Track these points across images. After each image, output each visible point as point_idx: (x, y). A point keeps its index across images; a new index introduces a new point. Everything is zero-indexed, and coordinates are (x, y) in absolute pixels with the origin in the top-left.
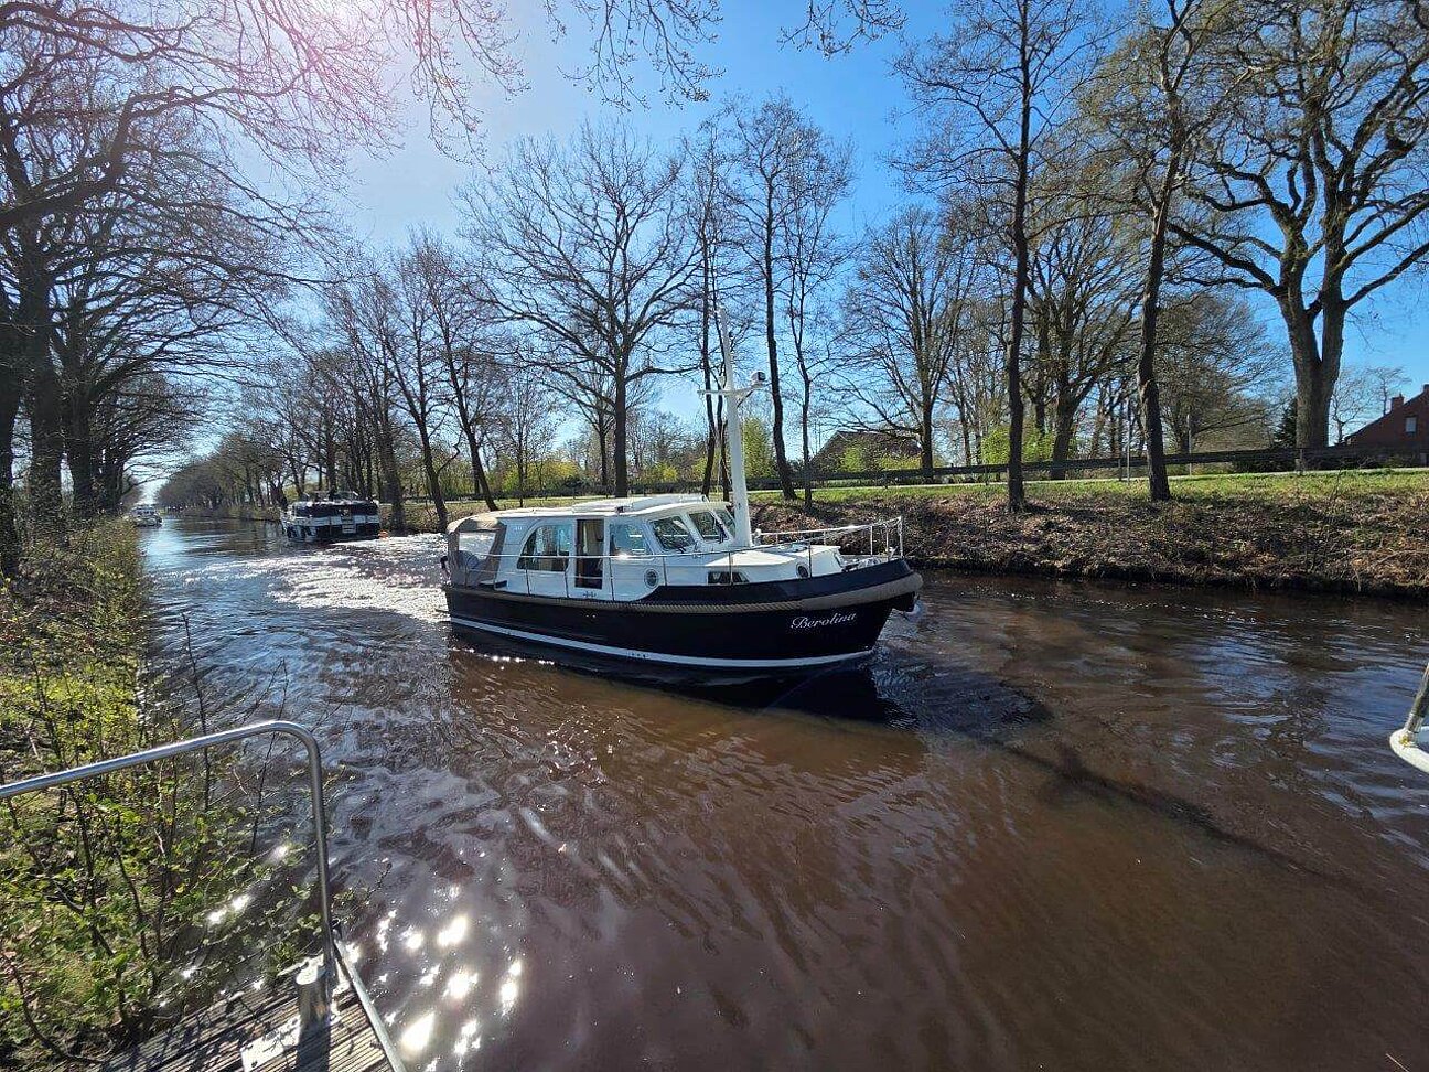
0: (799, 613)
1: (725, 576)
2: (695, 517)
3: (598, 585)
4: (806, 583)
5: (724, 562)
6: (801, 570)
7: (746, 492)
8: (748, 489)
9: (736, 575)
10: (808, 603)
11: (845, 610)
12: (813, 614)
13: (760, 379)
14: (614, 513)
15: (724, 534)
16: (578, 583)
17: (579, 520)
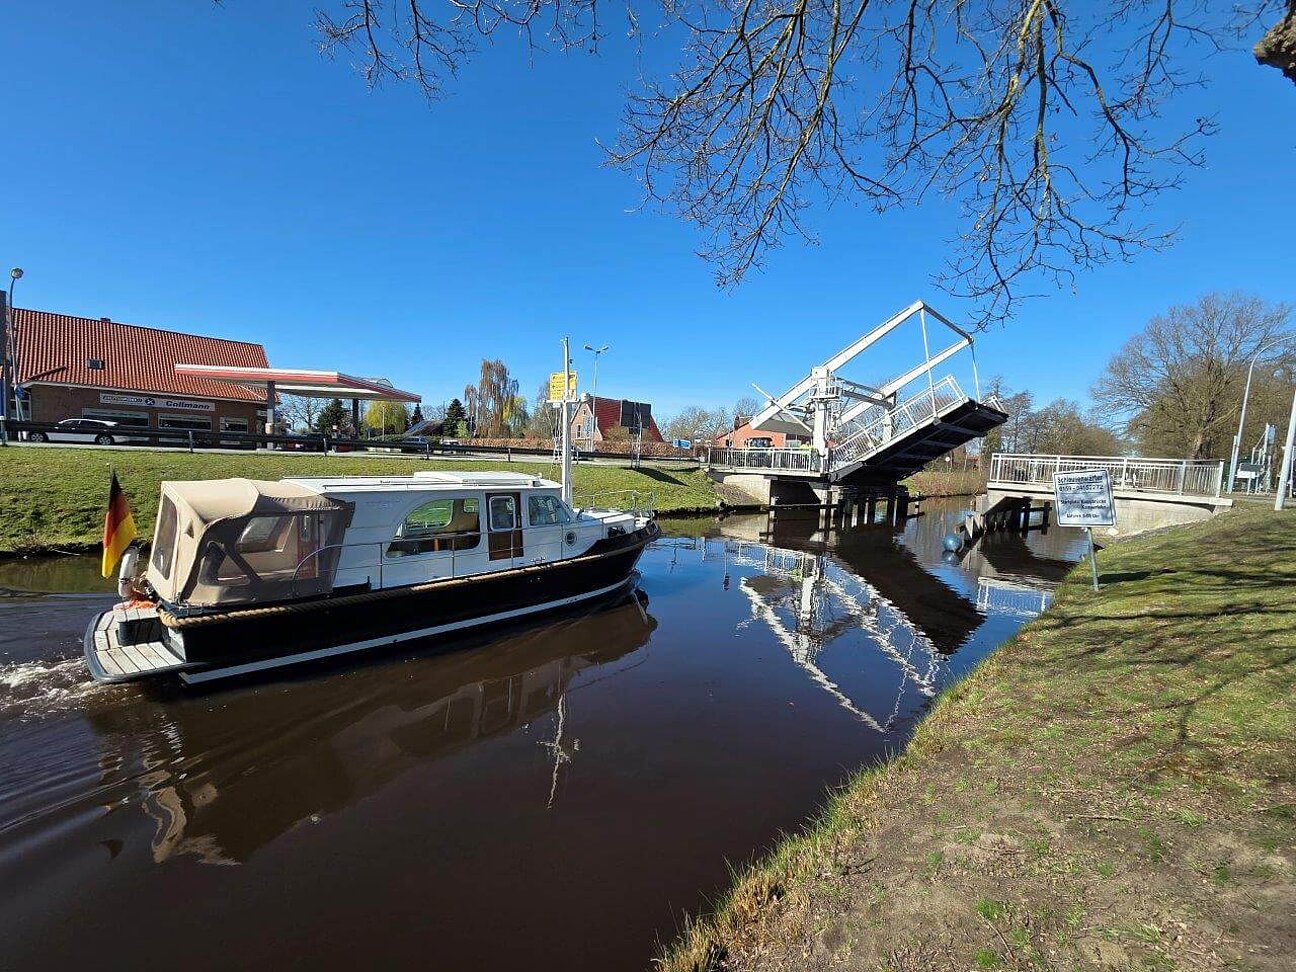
14: (528, 487)
16: (494, 556)
17: (487, 494)
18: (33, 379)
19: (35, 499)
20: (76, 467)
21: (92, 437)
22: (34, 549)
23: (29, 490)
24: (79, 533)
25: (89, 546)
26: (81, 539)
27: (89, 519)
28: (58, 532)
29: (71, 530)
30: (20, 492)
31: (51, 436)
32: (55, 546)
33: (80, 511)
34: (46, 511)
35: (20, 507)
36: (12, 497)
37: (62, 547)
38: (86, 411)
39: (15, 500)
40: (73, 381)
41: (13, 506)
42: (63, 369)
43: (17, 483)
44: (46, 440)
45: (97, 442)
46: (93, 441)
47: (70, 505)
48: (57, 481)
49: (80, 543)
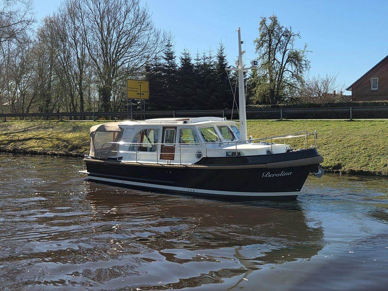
0: (266, 170)
1: (234, 153)
2: (220, 128)
3: (172, 158)
5: (234, 147)
6: (268, 152)
7: (246, 120)
8: (247, 119)
9: (239, 153)
10: (270, 165)
11: (286, 169)
12: (272, 171)
13: (254, 64)
14: (182, 124)
15: (234, 137)
16: (162, 157)
17: (163, 127)
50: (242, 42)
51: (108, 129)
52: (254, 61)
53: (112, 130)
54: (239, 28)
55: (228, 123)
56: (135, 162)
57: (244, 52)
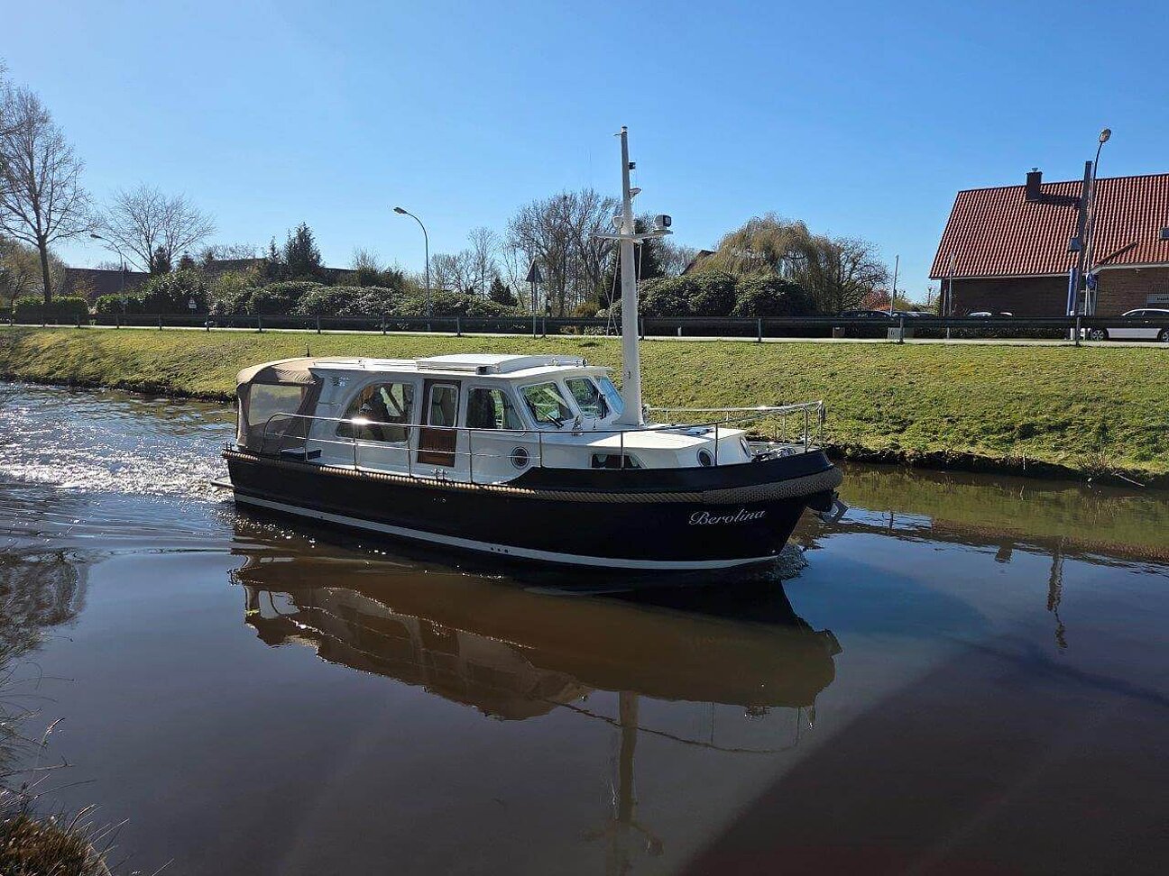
0: (700, 507)
1: (613, 459)
2: (573, 385)
3: (450, 461)
4: (708, 472)
5: (612, 442)
6: (704, 456)
9: (629, 459)
10: (710, 496)
11: (752, 506)
12: (716, 509)
13: (665, 224)
14: (474, 374)
16: (421, 459)
17: (425, 380)
18: (1102, 263)
19: (1104, 410)
20: (1147, 372)
21: (1154, 333)
22: (1100, 470)
23: (1098, 399)
24: (1144, 458)
25: (1155, 475)
26: (1145, 466)
27: (1155, 441)
28: (1122, 453)
29: (1136, 453)
30: (1090, 401)
31: (1112, 332)
32: (1119, 470)
33: (1148, 430)
34: (1112, 427)
35: (1088, 418)
36: (1082, 406)
37: (1126, 473)
38: (1152, 299)
39: (1084, 411)
40: (1141, 260)
41: (1083, 418)
42: (1134, 245)
43: (1087, 389)
44: (1107, 338)
45: (1159, 339)
46: (1155, 337)
47: (1137, 421)
48: (1126, 390)
49: (1145, 471)
50: (632, 166)
51: (284, 378)
52: (664, 217)
53: (293, 380)
54: (625, 128)
55: (592, 371)
56: (353, 467)
57: (637, 191)
